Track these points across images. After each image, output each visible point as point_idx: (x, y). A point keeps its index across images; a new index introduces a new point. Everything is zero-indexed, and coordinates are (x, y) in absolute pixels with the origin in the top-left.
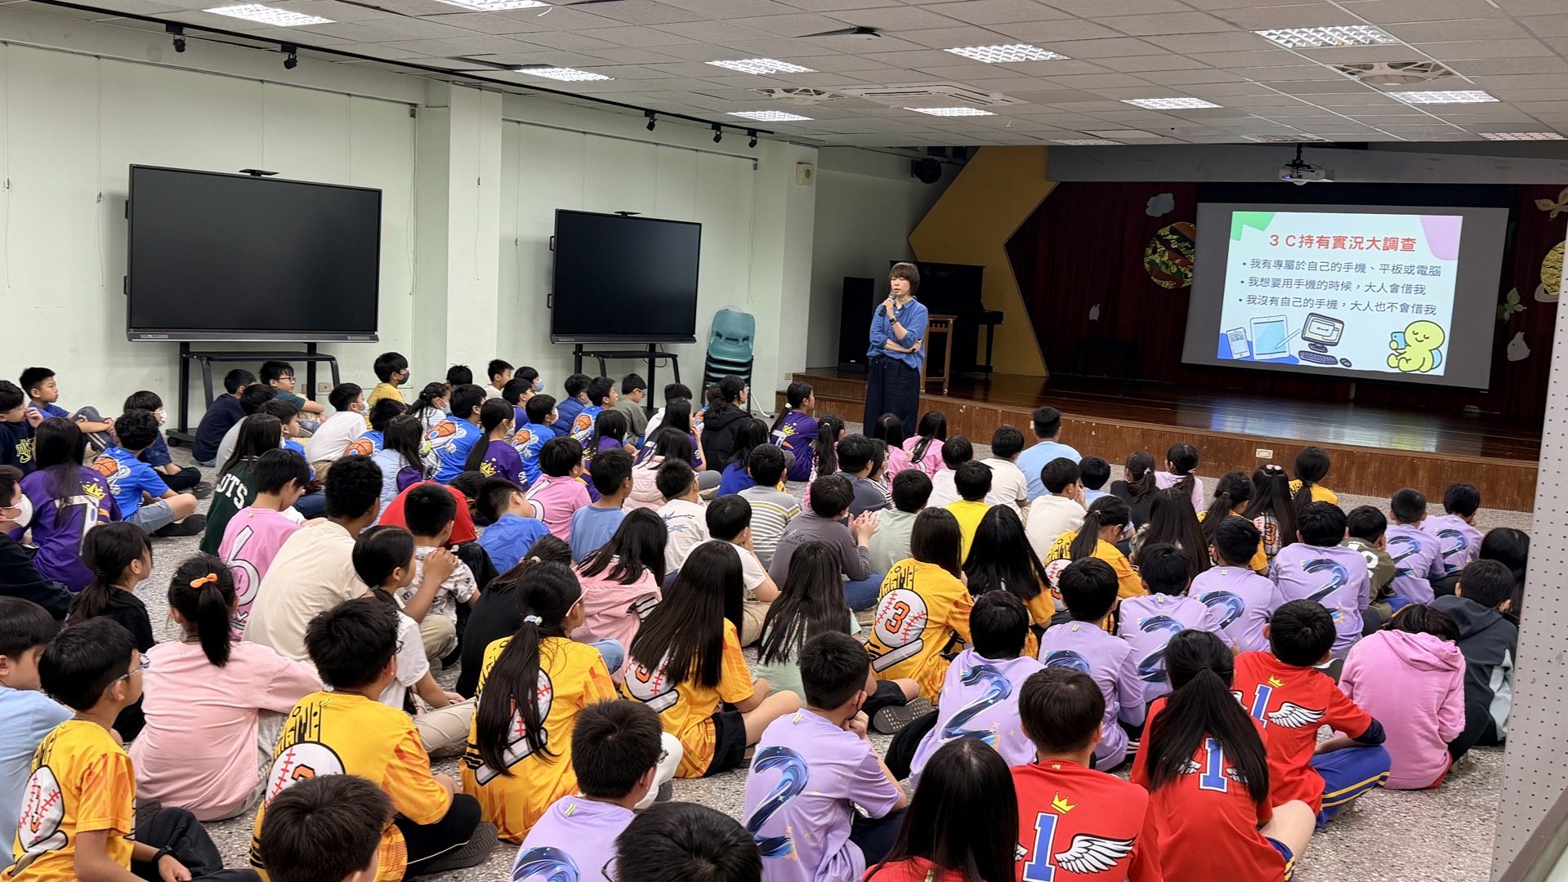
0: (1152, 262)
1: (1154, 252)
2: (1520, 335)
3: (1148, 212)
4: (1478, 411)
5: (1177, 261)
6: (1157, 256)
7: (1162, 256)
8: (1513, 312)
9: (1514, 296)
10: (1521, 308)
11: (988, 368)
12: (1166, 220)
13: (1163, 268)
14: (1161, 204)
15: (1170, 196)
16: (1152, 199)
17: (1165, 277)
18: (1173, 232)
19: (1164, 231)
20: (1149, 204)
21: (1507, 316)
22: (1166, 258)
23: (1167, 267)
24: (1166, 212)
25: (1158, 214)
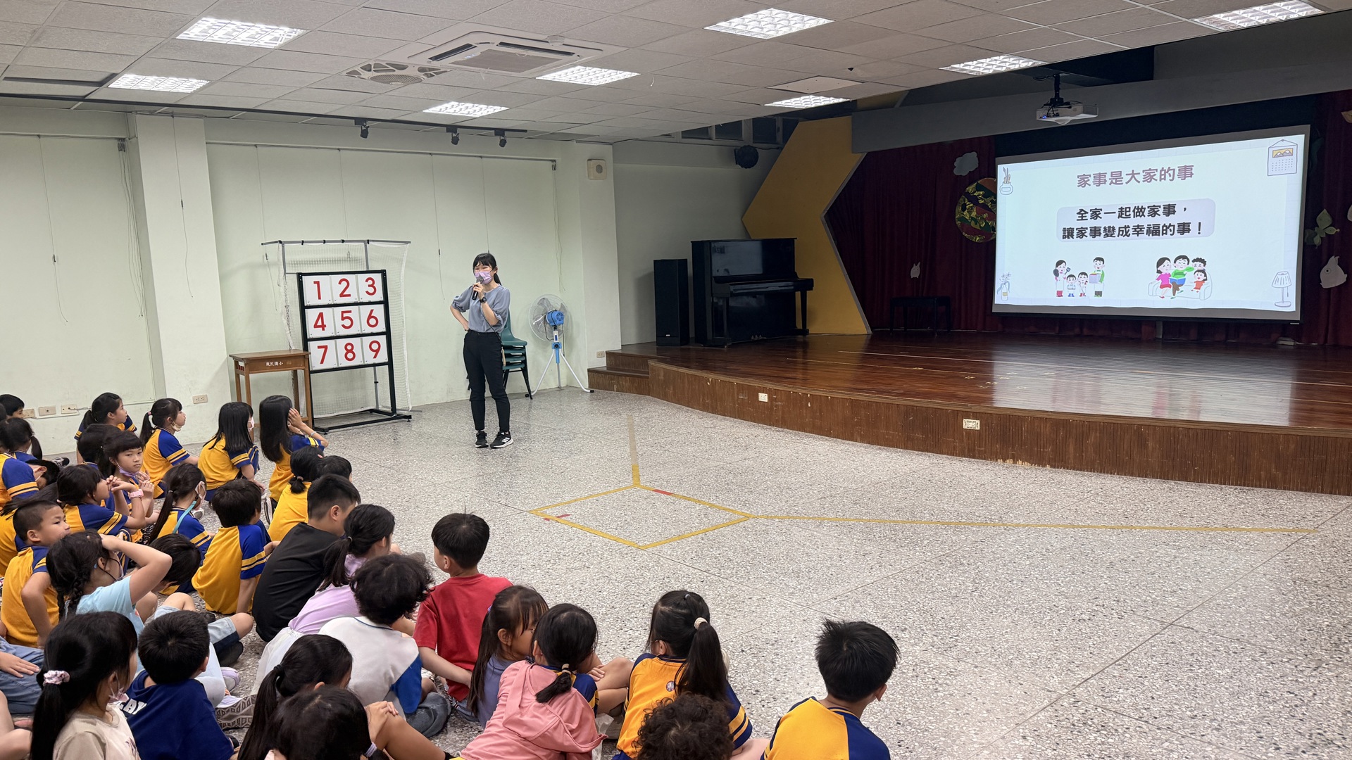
0: (962, 219)
1: (964, 209)
2: (1333, 260)
3: (956, 172)
4: (1292, 343)
5: (985, 216)
6: (969, 214)
7: (970, 212)
8: (1324, 236)
9: (1324, 218)
10: (1333, 231)
11: (805, 331)
12: (972, 177)
13: (973, 224)
14: (966, 164)
15: (974, 154)
16: (958, 159)
17: (975, 232)
18: (979, 188)
19: (970, 189)
20: (955, 164)
21: (1317, 241)
22: (974, 214)
23: (976, 222)
24: (971, 170)
25: (964, 173)
